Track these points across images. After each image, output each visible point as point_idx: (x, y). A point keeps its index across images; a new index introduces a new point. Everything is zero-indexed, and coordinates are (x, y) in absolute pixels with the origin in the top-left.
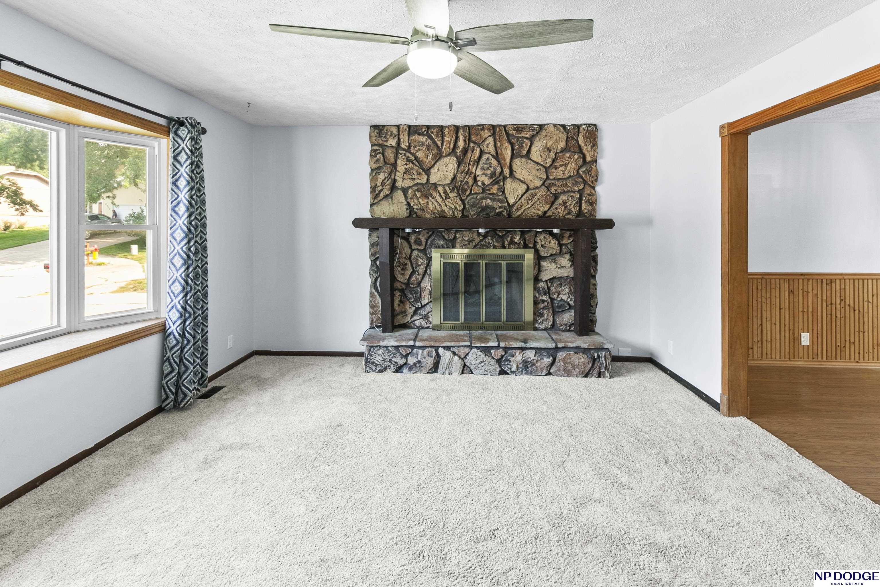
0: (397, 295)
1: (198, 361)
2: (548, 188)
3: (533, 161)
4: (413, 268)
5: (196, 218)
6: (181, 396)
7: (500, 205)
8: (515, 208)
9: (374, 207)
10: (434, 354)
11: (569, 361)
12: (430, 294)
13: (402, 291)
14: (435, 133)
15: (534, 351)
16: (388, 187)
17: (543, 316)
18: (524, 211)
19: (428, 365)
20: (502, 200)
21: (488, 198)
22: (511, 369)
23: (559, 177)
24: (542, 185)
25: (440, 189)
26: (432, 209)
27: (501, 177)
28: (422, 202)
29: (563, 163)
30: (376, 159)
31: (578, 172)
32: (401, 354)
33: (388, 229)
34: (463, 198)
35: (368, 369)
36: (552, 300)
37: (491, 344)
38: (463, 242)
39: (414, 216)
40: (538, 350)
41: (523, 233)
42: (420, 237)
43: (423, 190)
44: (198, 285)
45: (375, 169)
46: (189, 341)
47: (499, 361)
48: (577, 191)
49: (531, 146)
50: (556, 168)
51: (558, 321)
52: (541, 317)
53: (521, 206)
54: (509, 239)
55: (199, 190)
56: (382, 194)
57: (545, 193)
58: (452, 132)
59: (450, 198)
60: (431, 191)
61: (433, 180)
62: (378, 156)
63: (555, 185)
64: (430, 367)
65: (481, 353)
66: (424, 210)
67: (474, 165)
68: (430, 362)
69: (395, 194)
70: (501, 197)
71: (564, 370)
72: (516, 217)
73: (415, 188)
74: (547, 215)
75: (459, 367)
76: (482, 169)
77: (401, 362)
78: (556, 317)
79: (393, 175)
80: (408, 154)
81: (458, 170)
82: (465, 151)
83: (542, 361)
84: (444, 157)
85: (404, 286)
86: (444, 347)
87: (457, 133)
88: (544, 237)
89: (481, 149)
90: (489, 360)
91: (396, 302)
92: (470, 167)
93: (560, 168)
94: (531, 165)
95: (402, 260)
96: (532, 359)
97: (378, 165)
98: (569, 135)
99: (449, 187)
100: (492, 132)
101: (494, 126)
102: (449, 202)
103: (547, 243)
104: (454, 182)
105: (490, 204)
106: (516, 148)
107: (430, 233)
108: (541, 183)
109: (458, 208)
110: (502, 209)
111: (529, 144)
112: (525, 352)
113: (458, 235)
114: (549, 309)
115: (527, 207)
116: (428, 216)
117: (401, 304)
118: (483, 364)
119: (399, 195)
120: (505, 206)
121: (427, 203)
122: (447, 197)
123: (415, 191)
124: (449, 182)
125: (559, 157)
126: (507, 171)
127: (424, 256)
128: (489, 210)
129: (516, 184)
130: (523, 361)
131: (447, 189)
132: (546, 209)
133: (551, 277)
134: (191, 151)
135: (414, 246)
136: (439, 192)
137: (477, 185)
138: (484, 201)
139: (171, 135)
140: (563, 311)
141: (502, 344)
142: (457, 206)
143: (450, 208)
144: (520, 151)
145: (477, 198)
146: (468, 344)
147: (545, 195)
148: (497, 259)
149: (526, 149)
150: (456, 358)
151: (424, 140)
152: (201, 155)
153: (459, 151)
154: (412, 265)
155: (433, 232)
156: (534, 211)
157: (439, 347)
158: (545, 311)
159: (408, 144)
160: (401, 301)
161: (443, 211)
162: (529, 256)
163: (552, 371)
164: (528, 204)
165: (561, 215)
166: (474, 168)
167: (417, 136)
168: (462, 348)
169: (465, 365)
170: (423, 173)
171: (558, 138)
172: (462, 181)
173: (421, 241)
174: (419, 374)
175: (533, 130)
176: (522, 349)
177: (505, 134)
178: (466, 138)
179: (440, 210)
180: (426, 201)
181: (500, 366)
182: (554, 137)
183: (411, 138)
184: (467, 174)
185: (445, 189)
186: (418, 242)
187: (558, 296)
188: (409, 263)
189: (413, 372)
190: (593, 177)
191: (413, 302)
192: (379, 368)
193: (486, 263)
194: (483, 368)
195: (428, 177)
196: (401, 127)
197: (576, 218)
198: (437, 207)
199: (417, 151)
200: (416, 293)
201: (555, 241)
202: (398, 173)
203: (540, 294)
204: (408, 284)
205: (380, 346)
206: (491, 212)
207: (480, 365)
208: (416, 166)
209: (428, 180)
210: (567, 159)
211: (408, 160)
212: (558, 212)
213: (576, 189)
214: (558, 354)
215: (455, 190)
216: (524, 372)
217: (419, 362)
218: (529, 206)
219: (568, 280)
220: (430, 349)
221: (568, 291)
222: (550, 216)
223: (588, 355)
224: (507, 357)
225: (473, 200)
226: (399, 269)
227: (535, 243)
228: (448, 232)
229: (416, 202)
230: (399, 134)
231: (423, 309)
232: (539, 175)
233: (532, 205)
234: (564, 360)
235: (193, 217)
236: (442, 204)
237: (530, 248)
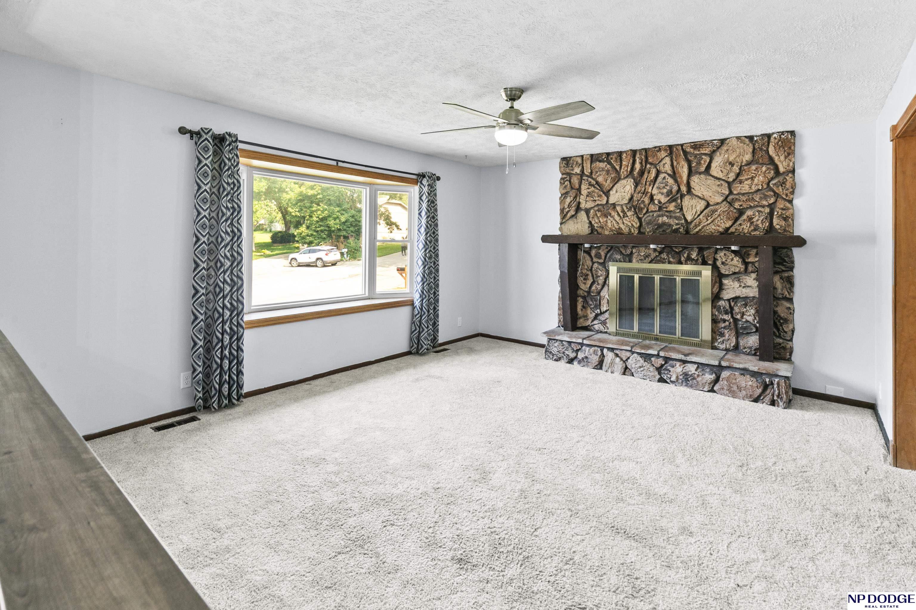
0: (580, 301)
1: (431, 327)
2: (731, 204)
3: (713, 176)
4: (593, 278)
5: (430, 235)
6: (420, 346)
7: (677, 222)
8: (693, 224)
9: (563, 226)
10: (599, 353)
11: (734, 381)
12: (608, 302)
13: (584, 298)
14: (614, 159)
15: (696, 366)
16: (574, 208)
17: (724, 336)
18: (703, 228)
19: (594, 362)
20: (680, 217)
21: (665, 215)
22: (670, 378)
23: (744, 192)
24: (723, 201)
25: (619, 208)
26: (610, 226)
27: (679, 195)
28: (601, 221)
29: (749, 177)
30: (564, 185)
31: (768, 184)
32: (573, 349)
33: (567, 245)
34: (640, 216)
35: (547, 356)
36: (736, 320)
37: (650, 352)
38: (639, 257)
39: (596, 233)
40: (700, 365)
41: (701, 250)
42: (600, 251)
43: (602, 209)
44: (431, 278)
45: (564, 194)
46: (424, 313)
47: (659, 370)
48: (767, 206)
49: (710, 162)
50: (741, 182)
51: (742, 343)
52: (722, 337)
53: (700, 223)
54: (685, 255)
55: (433, 217)
56: (569, 215)
57: (726, 209)
58: (629, 156)
59: (627, 216)
60: (610, 211)
61: (612, 200)
62: (566, 183)
63: (739, 200)
64: (595, 364)
65: (641, 359)
66: (603, 228)
67: (650, 185)
68: (595, 359)
69: (579, 215)
70: (678, 215)
71: (727, 390)
72: (694, 234)
73: (596, 208)
74: (730, 231)
75: (620, 368)
76: (659, 188)
77: (572, 355)
78: (739, 339)
79: (578, 198)
80: (590, 179)
81: (635, 191)
82: (642, 173)
83: (703, 376)
84: (622, 179)
85: (586, 294)
86: (609, 349)
87: (634, 157)
88: (725, 254)
89: (657, 170)
90: (648, 366)
91: (579, 307)
92: (647, 187)
93: (746, 182)
94: (711, 181)
95: (585, 271)
96: (692, 372)
97: (566, 191)
98: (757, 146)
99: (626, 207)
100: (668, 152)
101: (671, 147)
102: (626, 220)
103: (728, 260)
104: (631, 202)
105: (667, 221)
106: (693, 165)
107: (609, 248)
108: (722, 199)
109: (635, 225)
110: (678, 226)
111: (708, 161)
112: (686, 365)
113: (634, 251)
114: (731, 330)
115: (706, 224)
116: (607, 233)
117: (584, 309)
118: (642, 369)
119: (582, 215)
120: (682, 223)
121: (607, 221)
122: (625, 215)
123: (596, 212)
124: (627, 202)
125: (744, 170)
126: (684, 189)
127: (604, 269)
128: (665, 227)
129: (694, 201)
130: (683, 373)
131: (625, 208)
132: (728, 225)
133: (734, 296)
134: (428, 193)
135: (595, 260)
136: (617, 212)
137: (654, 204)
138: (660, 218)
139: (419, 184)
140: (748, 333)
141: (662, 354)
142: (634, 224)
143: (628, 226)
144: (698, 168)
145: (653, 215)
146: (629, 348)
147: (726, 211)
148: (671, 274)
149: (705, 166)
150: (618, 359)
151: (604, 166)
152: (435, 195)
153: (636, 173)
154: (593, 276)
155: (612, 247)
156: (713, 227)
157: (604, 347)
158: (726, 331)
159: (590, 171)
160: (583, 307)
161: (620, 228)
162: (707, 272)
163: (715, 388)
164: (707, 220)
165: (746, 231)
166: (650, 188)
167: (598, 163)
168: (624, 351)
169: (626, 368)
170: (603, 195)
171: (742, 151)
172: (638, 201)
173: (601, 255)
174: (585, 368)
175: (713, 145)
176: (684, 362)
177: (682, 153)
178: (642, 160)
179: (617, 227)
180: (605, 219)
181: (660, 373)
182: (738, 150)
183: (593, 166)
184: (644, 193)
185: (623, 209)
186: (598, 256)
187: (742, 317)
188: (590, 274)
189: (581, 365)
190: (787, 189)
191: (593, 308)
192: (555, 358)
193: (660, 278)
194: (642, 372)
195: (608, 198)
196: (585, 156)
197: (765, 234)
198: (615, 225)
199: (598, 176)
200: (596, 301)
201: (738, 258)
202: (581, 196)
203: (720, 312)
204: (589, 292)
205: (557, 340)
206: (667, 229)
207: (639, 370)
208: (597, 189)
209: (607, 201)
210: (753, 172)
211: (590, 185)
212: (743, 228)
213: (765, 203)
214: (723, 373)
215: (633, 209)
216: (684, 384)
217: (586, 357)
218: (708, 222)
219: (755, 301)
220: (596, 348)
221: (754, 313)
222: (732, 233)
223: (758, 379)
224: (667, 367)
225: (649, 218)
226: (582, 279)
227: (715, 260)
228: (625, 247)
229: (597, 221)
230: (583, 163)
231: (603, 315)
232: (720, 190)
233: (712, 222)
234: (728, 379)
235: (428, 235)
236: (620, 222)
237: (710, 265)
